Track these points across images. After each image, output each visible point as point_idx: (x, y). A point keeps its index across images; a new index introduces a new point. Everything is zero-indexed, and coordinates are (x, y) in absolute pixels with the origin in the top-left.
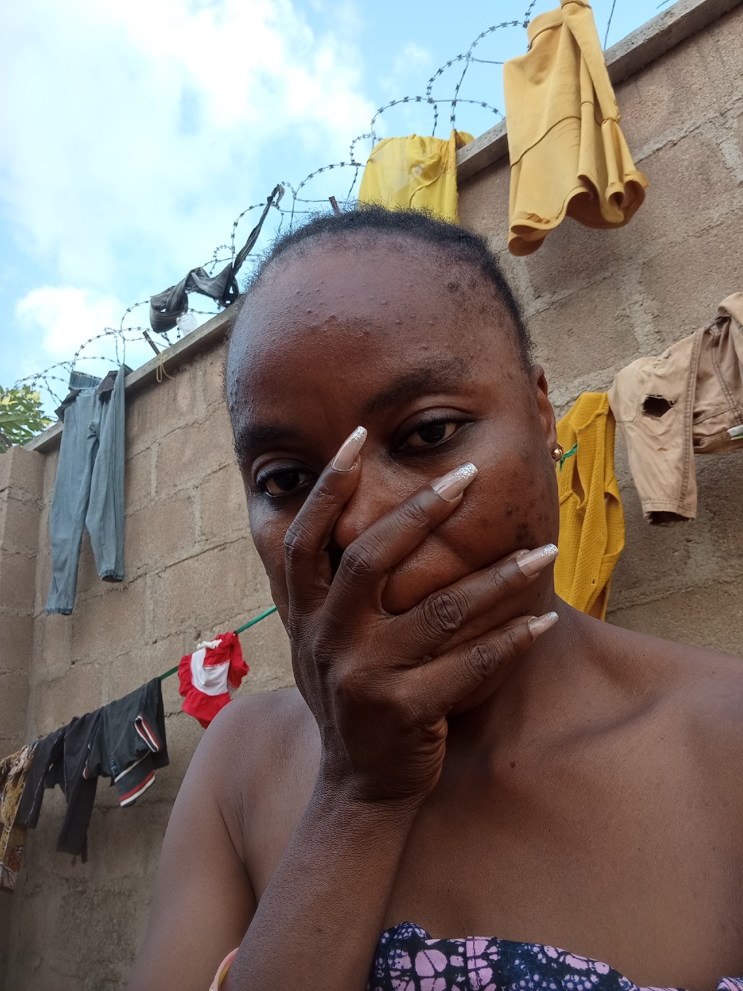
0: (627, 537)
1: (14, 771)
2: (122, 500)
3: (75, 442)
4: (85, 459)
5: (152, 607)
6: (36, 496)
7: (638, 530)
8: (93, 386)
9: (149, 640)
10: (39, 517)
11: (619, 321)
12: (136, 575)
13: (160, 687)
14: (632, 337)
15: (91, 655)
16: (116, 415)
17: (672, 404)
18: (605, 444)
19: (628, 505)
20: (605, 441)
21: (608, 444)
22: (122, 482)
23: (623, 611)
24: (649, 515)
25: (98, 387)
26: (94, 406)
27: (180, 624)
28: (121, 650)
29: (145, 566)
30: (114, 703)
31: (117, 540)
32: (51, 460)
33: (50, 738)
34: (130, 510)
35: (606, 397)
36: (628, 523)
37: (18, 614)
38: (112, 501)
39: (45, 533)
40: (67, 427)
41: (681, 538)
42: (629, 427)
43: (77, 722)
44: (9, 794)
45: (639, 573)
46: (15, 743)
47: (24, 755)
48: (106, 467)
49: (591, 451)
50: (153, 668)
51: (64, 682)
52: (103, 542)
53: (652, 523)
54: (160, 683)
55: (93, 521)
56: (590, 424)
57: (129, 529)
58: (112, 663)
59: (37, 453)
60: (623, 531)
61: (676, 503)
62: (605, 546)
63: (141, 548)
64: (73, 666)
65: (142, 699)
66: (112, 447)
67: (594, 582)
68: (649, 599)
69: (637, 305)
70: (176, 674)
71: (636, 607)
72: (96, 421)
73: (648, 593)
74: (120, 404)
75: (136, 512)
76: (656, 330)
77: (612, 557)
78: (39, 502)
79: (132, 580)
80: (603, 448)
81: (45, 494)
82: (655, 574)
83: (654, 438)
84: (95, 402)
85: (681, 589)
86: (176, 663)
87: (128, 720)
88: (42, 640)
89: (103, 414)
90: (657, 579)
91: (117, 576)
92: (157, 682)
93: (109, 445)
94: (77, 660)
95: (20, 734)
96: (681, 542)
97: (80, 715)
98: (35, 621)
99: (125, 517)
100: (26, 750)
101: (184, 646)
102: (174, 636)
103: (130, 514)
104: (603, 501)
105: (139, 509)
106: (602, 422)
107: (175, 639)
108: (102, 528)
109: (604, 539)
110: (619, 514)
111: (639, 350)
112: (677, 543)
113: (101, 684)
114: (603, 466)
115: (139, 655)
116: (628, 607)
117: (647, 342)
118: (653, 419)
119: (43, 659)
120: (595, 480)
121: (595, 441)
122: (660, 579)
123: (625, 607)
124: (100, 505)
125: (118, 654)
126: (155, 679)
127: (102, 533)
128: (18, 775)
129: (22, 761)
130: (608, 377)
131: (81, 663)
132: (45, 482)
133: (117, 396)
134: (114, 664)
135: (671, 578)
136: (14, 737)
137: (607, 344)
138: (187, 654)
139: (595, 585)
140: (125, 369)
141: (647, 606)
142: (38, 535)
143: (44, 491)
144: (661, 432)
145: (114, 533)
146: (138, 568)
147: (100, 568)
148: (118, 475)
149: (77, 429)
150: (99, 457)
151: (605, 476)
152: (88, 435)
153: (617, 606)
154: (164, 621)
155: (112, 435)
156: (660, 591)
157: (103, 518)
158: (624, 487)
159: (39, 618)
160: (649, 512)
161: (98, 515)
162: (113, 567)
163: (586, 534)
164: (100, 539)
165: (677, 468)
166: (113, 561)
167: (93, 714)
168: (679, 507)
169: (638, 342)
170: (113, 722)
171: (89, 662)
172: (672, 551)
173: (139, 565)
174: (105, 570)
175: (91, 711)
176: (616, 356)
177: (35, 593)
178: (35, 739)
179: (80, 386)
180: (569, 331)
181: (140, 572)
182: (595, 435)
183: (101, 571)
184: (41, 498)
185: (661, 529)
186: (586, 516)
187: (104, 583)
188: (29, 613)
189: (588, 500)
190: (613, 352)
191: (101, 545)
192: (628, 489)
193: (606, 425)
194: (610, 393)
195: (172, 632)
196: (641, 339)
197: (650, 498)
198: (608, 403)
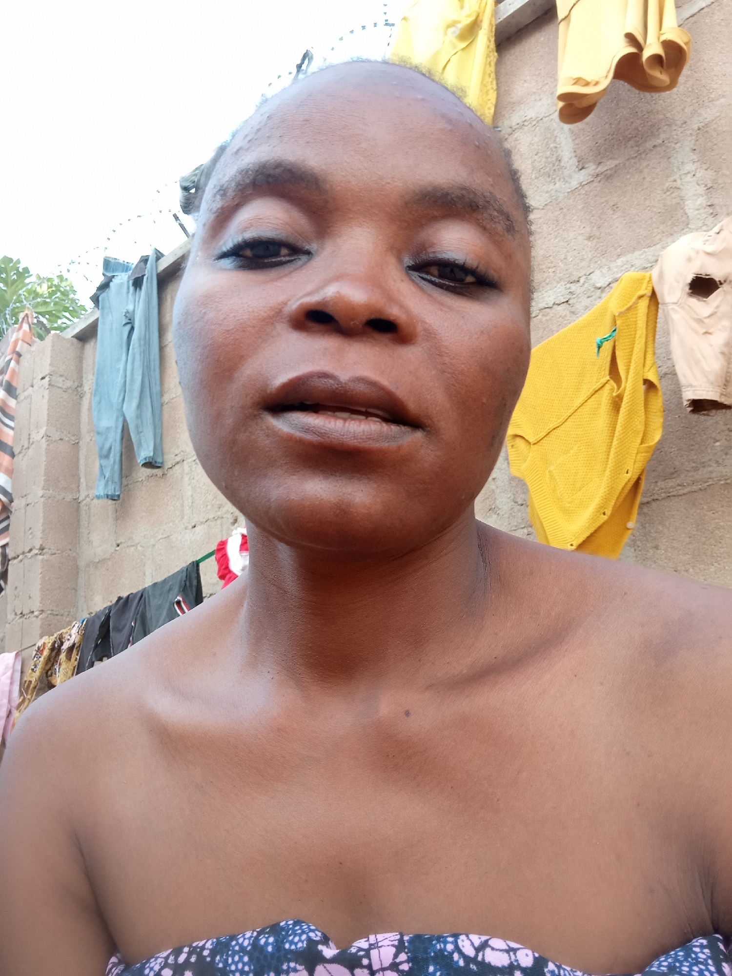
0: (665, 426)
1: (66, 646)
2: (158, 388)
3: (111, 329)
4: (121, 346)
5: (189, 493)
6: (76, 384)
7: (678, 419)
8: (126, 271)
9: (188, 525)
10: (80, 404)
11: (668, 193)
12: (174, 463)
13: (198, 570)
14: (682, 211)
15: (134, 538)
16: (148, 302)
17: (721, 284)
18: (647, 328)
19: (669, 393)
20: (647, 325)
21: (649, 328)
22: (158, 370)
23: (658, 502)
24: (688, 403)
25: (131, 272)
26: (128, 292)
27: (217, 509)
28: (163, 534)
29: (182, 453)
30: (155, 584)
31: (155, 429)
32: (89, 347)
33: (97, 616)
34: (166, 398)
35: (650, 278)
36: (666, 411)
37: (64, 499)
38: (148, 389)
39: (87, 420)
40: (102, 314)
41: (724, 428)
42: (673, 309)
43: (122, 601)
44: (64, 666)
45: (677, 463)
46: (68, 619)
47: (74, 631)
48: (140, 355)
49: (631, 335)
50: (192, 551)
51: (110, 563)
52: (140, 430)
53: (693, 411)
54: (198, 566)
55: (130, 410)
56: (631, 307)
57: (166, 417)
58: (154, 546)
59: (75, 340)
60: (661, 420)
61: (719, 390)
62: (641, 435)
63: (178, 436)
64: (118, 548)
65: (181, 581)
66: (145, 335)
67: (627, 473)
68: (686, 490)
69: (689, 175)
70: (213, 557)
71: (672, 498)
72: (130, 307)
73: (685, 484)
74: (152, 290)
75: (172, 399)
76: (709, 204)
77: (649, 447)
78: (79, 389)
79: (170, 466)
80: (644, 332)
81: (85, 381)
82: (694, 465)
83: (700, 321)
84: (128, 288)
85: (720, 480)
86: (214, 547)
87: (168, 601)
88: (88, 523)
89: (137, 300)
90: (696, 469)
91: (156, 462)
92: (195, 565)
93: (143, 333)
94: (121, 543)
95: (72, 610)
96: (723, 431)
97: (125, 595)
98: (80, 505)
99: (162, 405)
100: (77, 625)
101: (221, 531)
102: (212, 521)
103: (166, 401)
104: (642, 388)
105: (174, 396)
106: (644, 304)
107: (212, 524)
108: (139, 416)
109: (641, 427)
110: (657, 402)
111: (690, 226)
112: (719, 433)
113: (144, 565)
114: (643, 351)
115: (179, 538)
116: (663, 499)
117: (699, 216)
118: (699, 300)
119: (90, 541)
120: (634, 366)
121: (636, 325)
122: (699, 470)
123: (660, 498)
124: (137, 394)
125: (159, 538)
126: (193, 562)
127: (140, 421)
128: (71, 649)
129: (73, 636)
130: (653, 256)
131: (125, 545)
132: (84, 369)
133: (149, 281)
134: (156, 547)
135: (710, 469)
136: (66, 613)
137: (654, 220)
138: (224, 539)
139: (629, 475)
140: (156, 253)
141: (683, 497)
142: (79, 423)
143: (84, 379)
144: (707, 315)
145: (151, 420)
146: (176, 455)
147: (139, 455)
148: (152, 363)
149: (112, 316)
150: (133, 345)
151: (644, 362)
152: (124, 322)
153: (652, 497)
154: (202, 507)
155: (145, 322)
156: (698, 482)
157: (140, 406)
158: (666, 374)
159: (85, 502)
160: (688, 400)
161: (134, 403)
162: (151, 454)
163: (623, 423)
164: (137, 427)
165: (722, 353)
166: (151, 448)
167: (137, 593)
168: (722, 394)
169: (688, 217)
170: (154, 602)
171: (133, 544)
172: (713, 441)
173: (177, 452)
174: (144, 457)
175: (134, 591)
176: (663, 232)
177: (80, 478)
178: (86, 616)
179: (113, 272)
180: (614, 205)
181: (178, 459)
182: (636, 318)
183: (141, 458)
184: (81, 385)
185: (702, 418)
186: (624, 403)
187: (144, 469)
188: (75, 498)
189: (625, 387)
190: (661, 228)
191: (139, 433)
192: (670, 376)
193: (649, 307)
194: (655, 273)
195: (209, 518)
196: (691, 213)
197: (691, 386)
198: (651, 283)
